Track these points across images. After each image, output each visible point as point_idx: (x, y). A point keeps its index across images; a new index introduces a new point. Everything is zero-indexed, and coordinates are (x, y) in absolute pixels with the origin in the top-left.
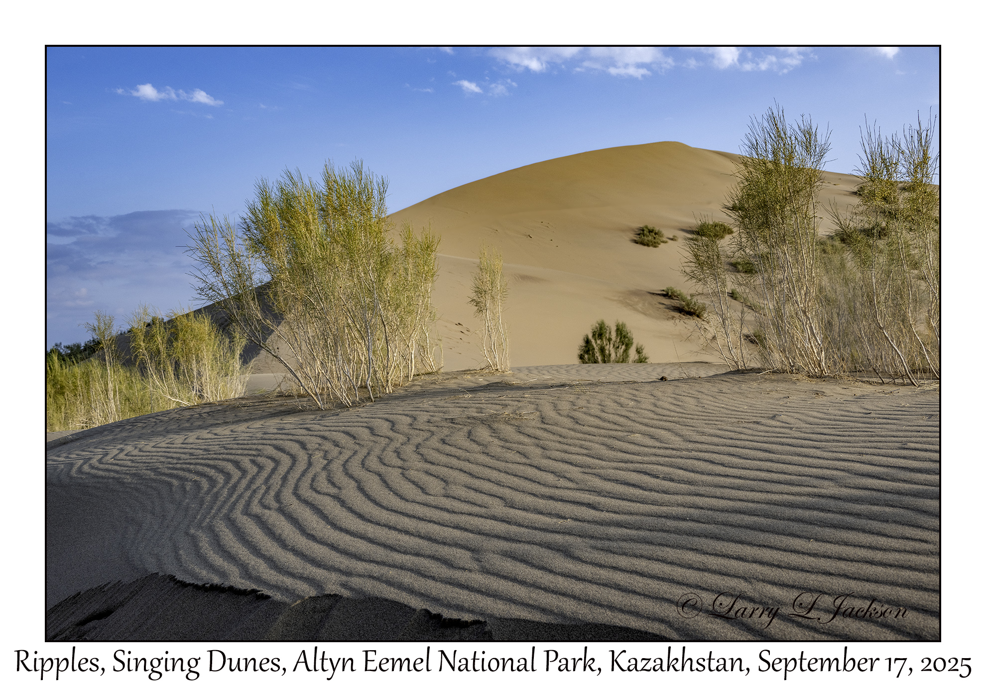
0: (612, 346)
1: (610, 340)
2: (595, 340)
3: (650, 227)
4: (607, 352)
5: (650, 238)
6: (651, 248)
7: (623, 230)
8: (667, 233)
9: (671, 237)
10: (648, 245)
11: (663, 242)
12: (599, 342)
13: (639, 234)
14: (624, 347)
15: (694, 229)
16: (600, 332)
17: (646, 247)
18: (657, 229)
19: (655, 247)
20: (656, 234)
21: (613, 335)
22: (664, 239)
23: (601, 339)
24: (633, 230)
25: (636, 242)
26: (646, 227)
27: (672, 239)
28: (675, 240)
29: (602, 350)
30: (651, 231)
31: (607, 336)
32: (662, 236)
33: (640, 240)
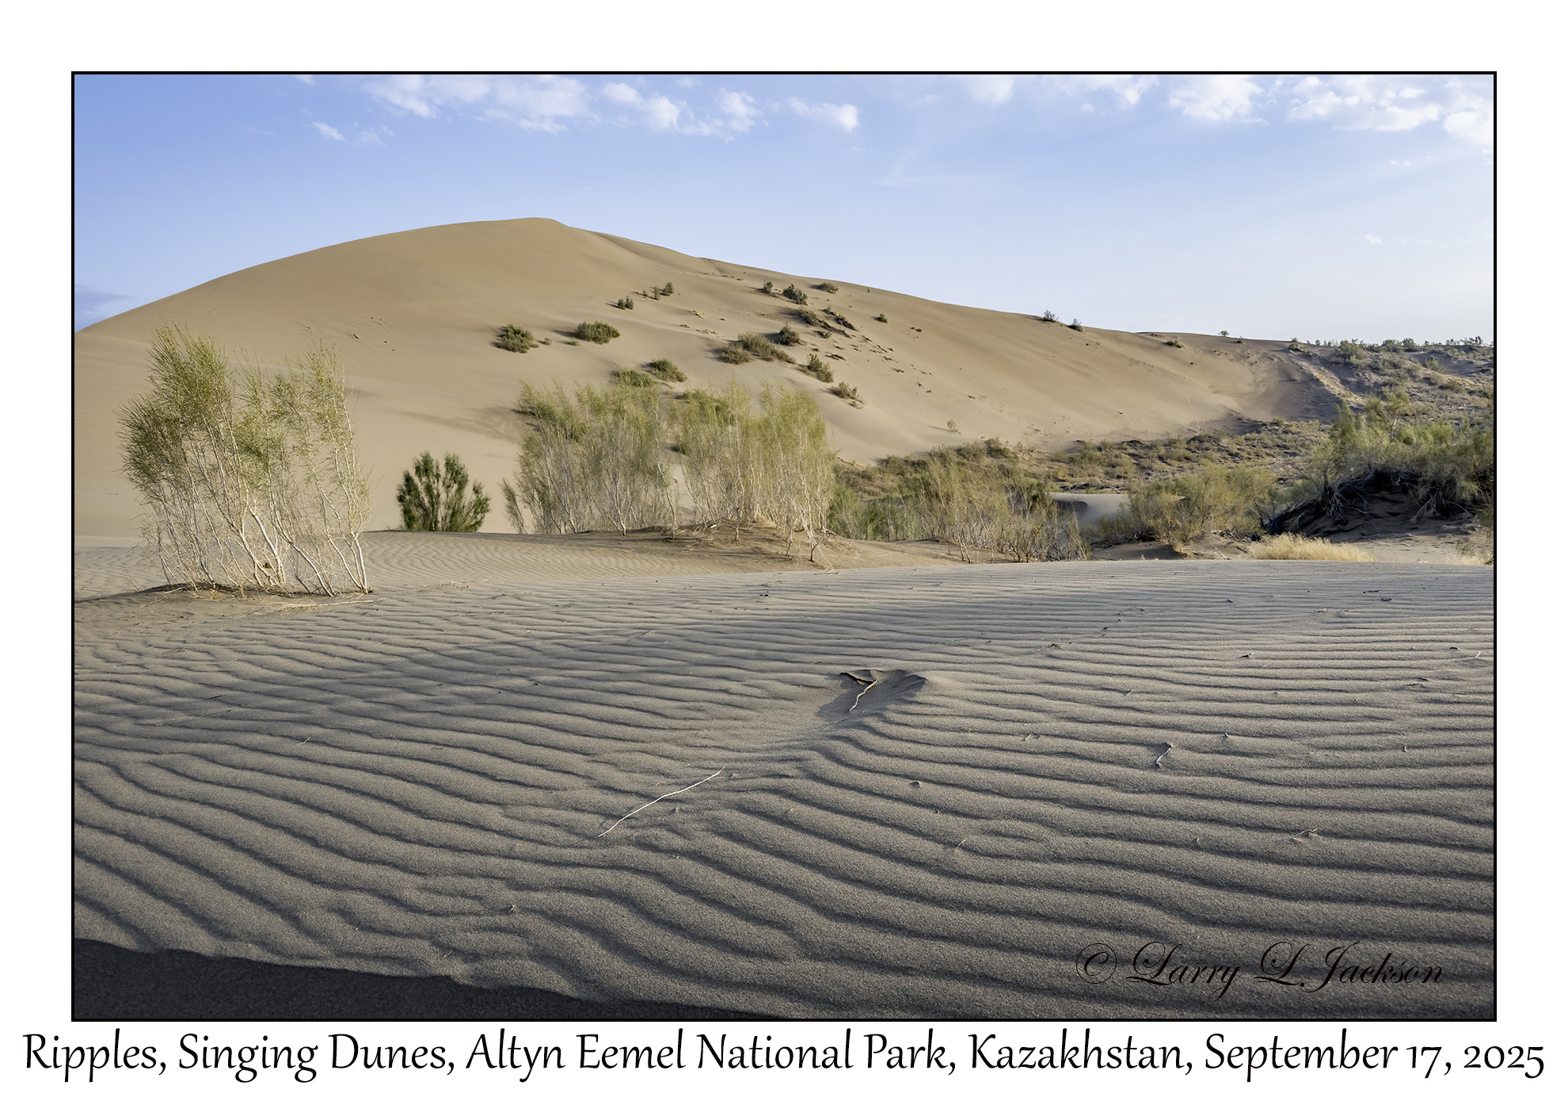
0: (441, 483)
1: (438, 476)
2: (420, 477)
3: (516, 327)
4: (435, 491)
5: (516, 341)
6: (518, 353)
7: (482, 330)
8: (537, 335)
9: (543, 340)
10: (514, 350)
11: (533, 346)
12: (424, 479)
13: (502, 336)
14: (456, 486)
15: (572, 331)
16: (425, 467)
17: (511, 352)
18: (524, 330)
19: (523, 352)
20: (523, 336)
21: (443, 471)
22: (534, 343)
23: (428, 476)
24: (492, 330)
25: (498, 346)
26: (511, 327)
27: (544, 343)
28: (548, 344)
29: (429, 489)
30: (517, 332)
31: (434, 470)
32: (531, 339)
33: (503, 343)
